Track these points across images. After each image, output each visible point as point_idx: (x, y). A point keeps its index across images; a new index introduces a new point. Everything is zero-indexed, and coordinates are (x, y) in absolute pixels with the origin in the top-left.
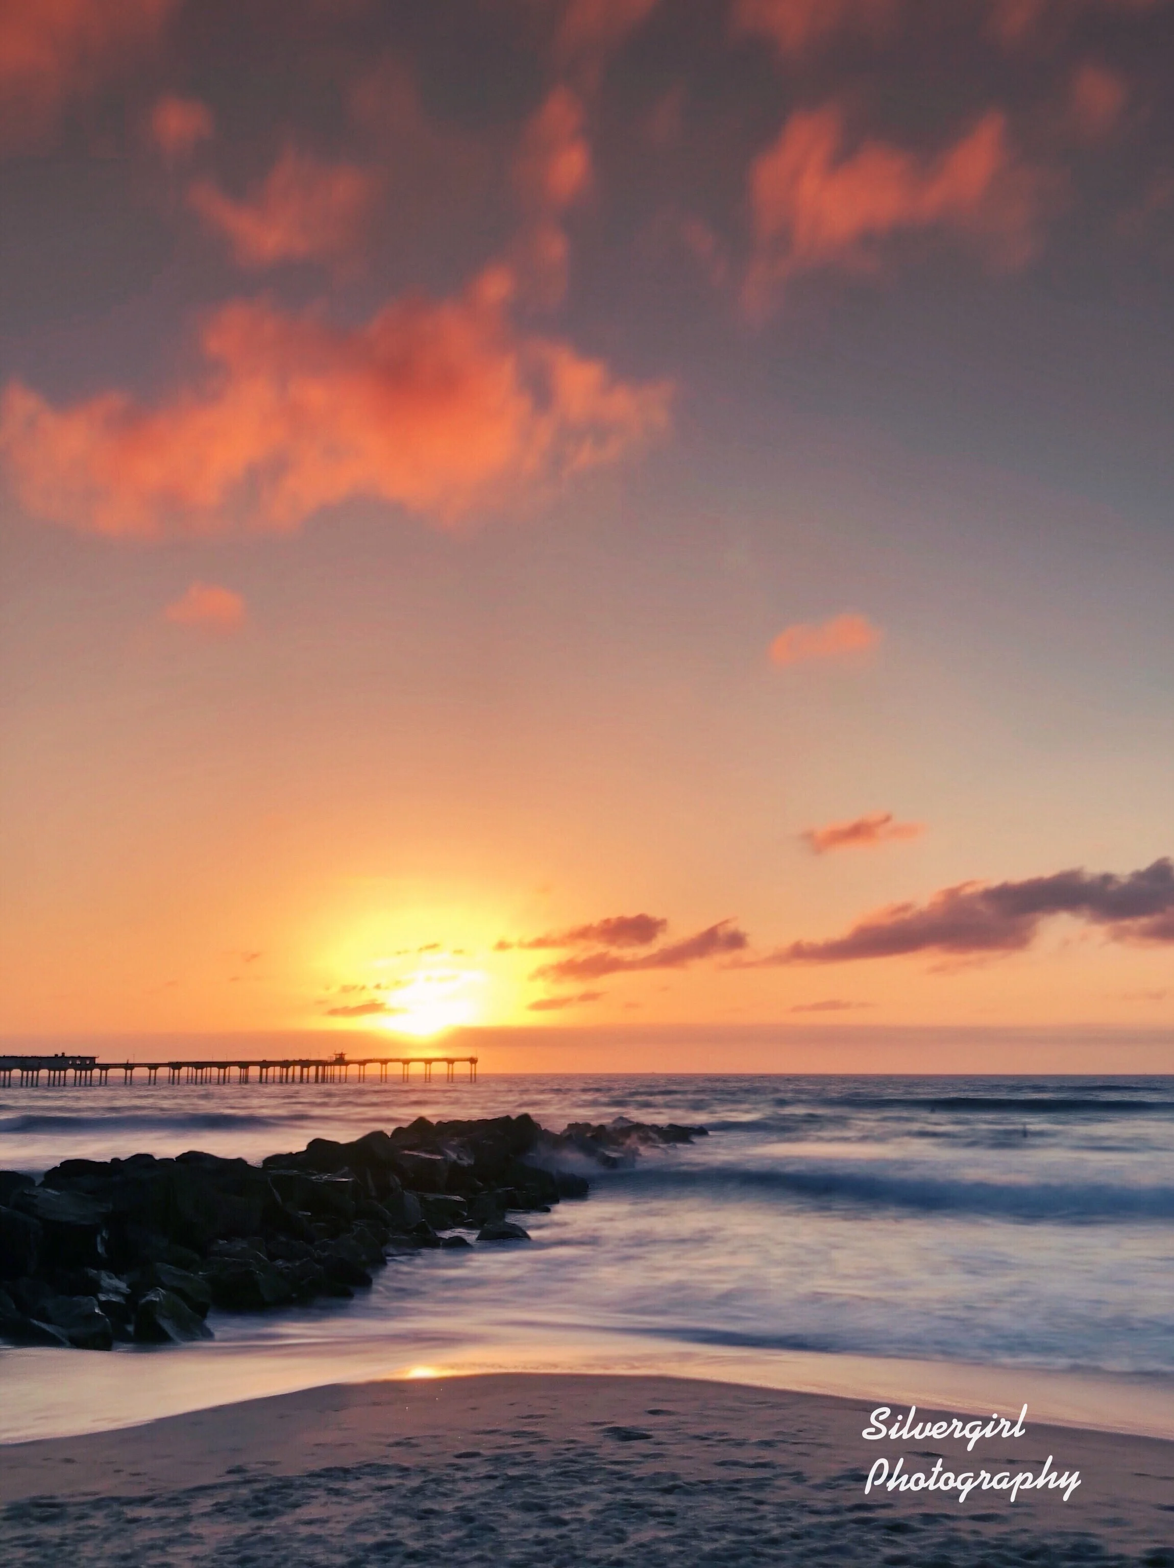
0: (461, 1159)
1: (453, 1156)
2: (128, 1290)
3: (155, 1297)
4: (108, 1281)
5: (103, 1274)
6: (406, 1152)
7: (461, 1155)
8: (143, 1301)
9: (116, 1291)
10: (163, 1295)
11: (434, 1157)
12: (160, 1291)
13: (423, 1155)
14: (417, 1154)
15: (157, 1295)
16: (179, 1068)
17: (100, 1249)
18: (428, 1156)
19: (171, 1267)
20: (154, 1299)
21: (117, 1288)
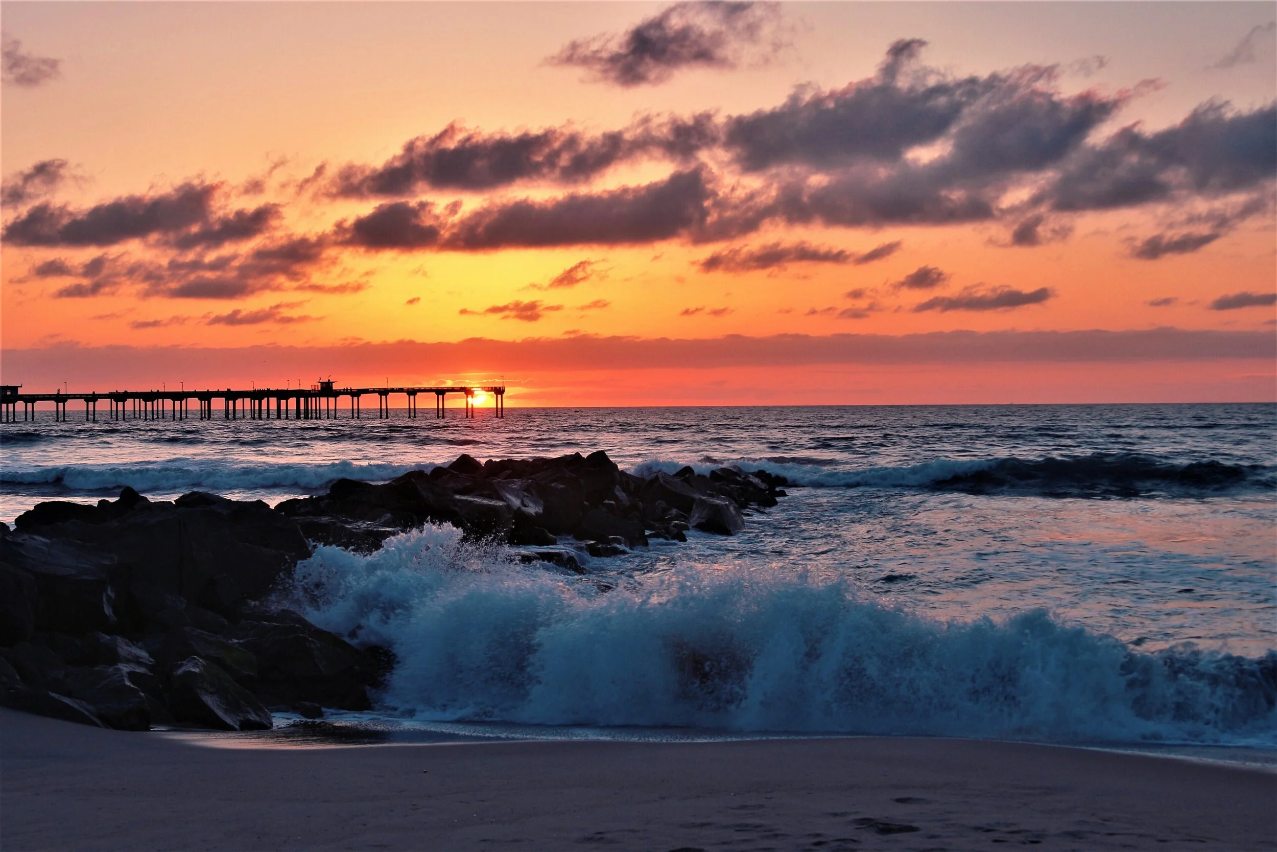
0: (525, 506)
1: (516, 502)
2: (151, 659)
3: (194, 667)
4: (125, 648)
5: (120, 640)
6: (458, 497)
7: (527, 501)
8: (180, 672)
9: (137, 661)
10: (204, 666)
11: (493, 503)
12: (199, 660)
13: (479, 500)
14: (472, 499)
15: (196, 665)
16: (124, 401)
17: (108, 611)
18: (486, 502)
19: (203, 631)
20: (193, 670)
21: (138, 657)
